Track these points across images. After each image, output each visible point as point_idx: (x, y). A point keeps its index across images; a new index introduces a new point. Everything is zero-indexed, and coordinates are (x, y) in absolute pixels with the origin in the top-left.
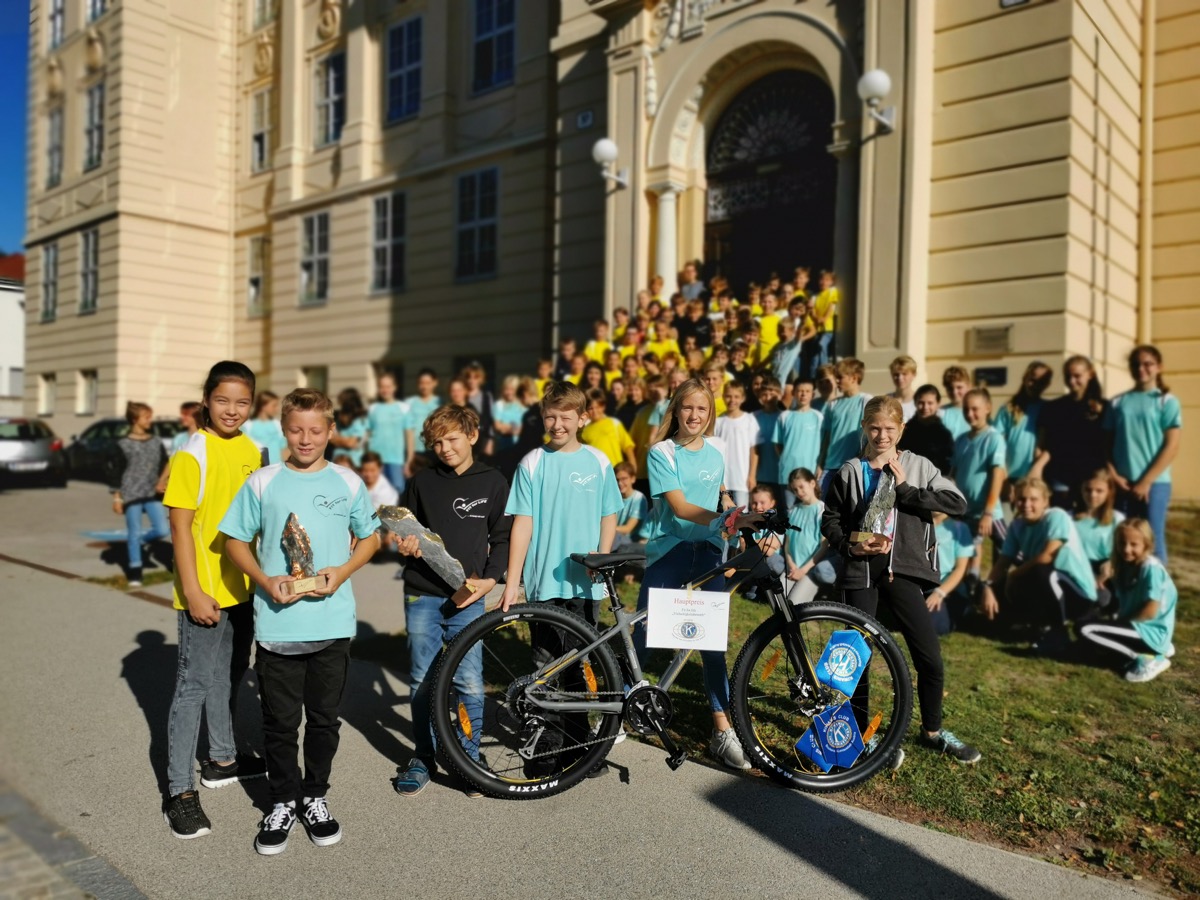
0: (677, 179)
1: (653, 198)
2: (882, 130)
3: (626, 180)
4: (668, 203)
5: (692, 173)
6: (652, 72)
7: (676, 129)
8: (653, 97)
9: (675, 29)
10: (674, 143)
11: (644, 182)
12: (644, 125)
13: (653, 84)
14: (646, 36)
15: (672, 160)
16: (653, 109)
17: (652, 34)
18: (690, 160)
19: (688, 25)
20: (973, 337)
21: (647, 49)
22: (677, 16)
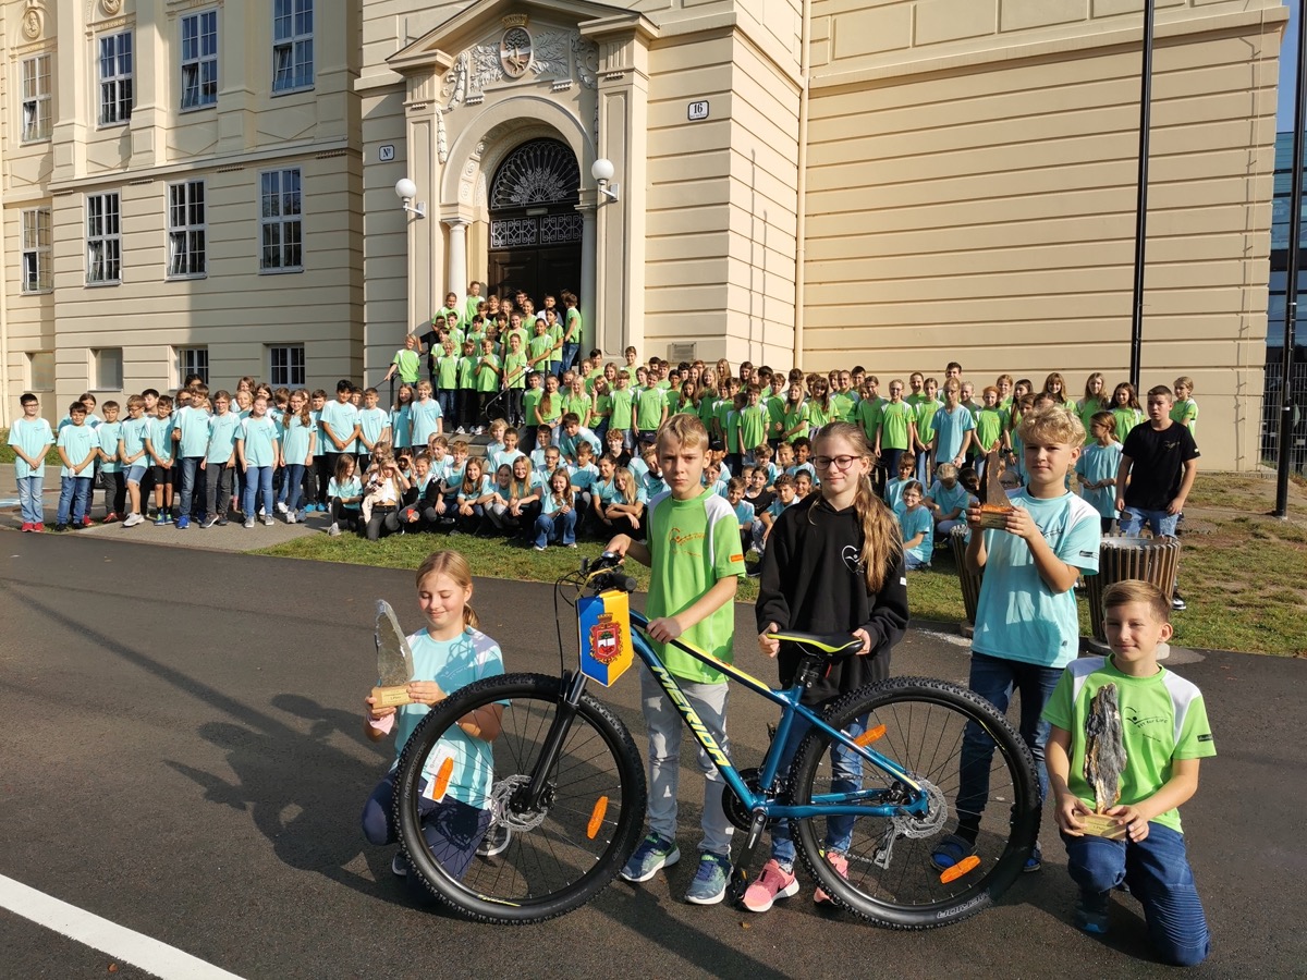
0: (466, 215)
1: (447, 227)
2: (611, 200)
3: (424, 212)
4: (458, 233)
5: (478, 209)
6: (442, 126)
7: (464, 175)
8: (444, 147)
9: (460, 95)
10: (462, 185)
11: (438, 216)
12: (438, 168)
13: (443, 136)
14: (437, 97)
15: (460, 200)
16: (444, 157)
17: (442, 95)
18: (475, 199)
19: (470, 94)
20: (672, 350)
21: (438, 107)
22: (462, 84)
